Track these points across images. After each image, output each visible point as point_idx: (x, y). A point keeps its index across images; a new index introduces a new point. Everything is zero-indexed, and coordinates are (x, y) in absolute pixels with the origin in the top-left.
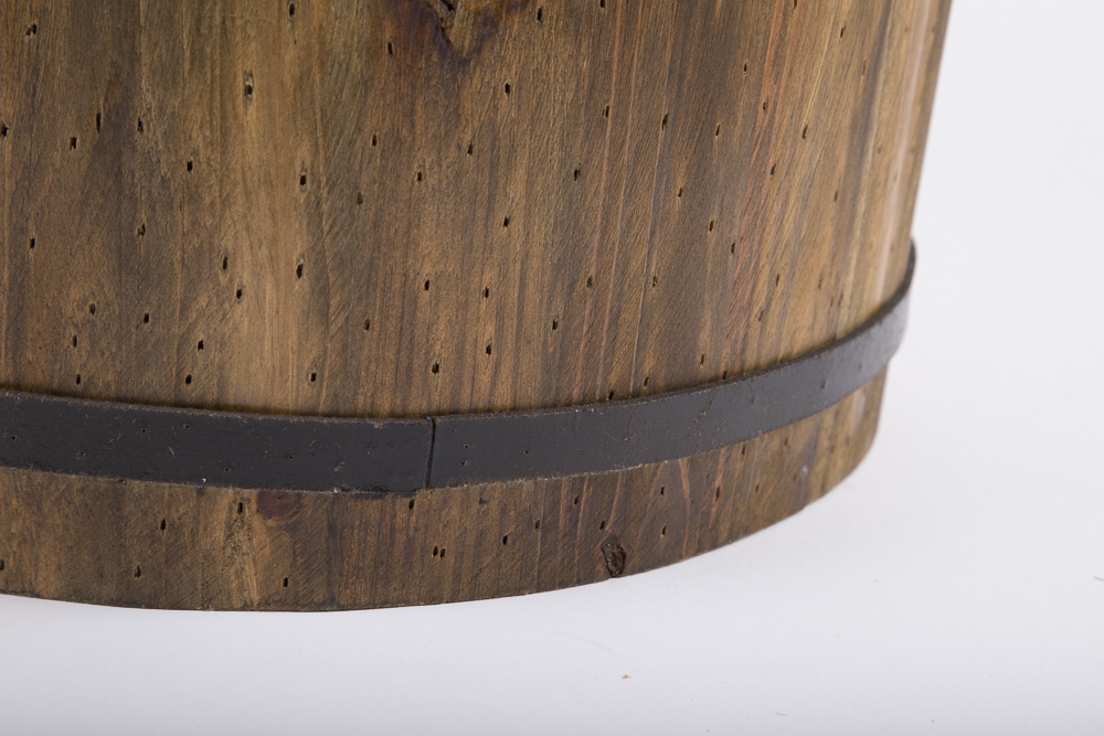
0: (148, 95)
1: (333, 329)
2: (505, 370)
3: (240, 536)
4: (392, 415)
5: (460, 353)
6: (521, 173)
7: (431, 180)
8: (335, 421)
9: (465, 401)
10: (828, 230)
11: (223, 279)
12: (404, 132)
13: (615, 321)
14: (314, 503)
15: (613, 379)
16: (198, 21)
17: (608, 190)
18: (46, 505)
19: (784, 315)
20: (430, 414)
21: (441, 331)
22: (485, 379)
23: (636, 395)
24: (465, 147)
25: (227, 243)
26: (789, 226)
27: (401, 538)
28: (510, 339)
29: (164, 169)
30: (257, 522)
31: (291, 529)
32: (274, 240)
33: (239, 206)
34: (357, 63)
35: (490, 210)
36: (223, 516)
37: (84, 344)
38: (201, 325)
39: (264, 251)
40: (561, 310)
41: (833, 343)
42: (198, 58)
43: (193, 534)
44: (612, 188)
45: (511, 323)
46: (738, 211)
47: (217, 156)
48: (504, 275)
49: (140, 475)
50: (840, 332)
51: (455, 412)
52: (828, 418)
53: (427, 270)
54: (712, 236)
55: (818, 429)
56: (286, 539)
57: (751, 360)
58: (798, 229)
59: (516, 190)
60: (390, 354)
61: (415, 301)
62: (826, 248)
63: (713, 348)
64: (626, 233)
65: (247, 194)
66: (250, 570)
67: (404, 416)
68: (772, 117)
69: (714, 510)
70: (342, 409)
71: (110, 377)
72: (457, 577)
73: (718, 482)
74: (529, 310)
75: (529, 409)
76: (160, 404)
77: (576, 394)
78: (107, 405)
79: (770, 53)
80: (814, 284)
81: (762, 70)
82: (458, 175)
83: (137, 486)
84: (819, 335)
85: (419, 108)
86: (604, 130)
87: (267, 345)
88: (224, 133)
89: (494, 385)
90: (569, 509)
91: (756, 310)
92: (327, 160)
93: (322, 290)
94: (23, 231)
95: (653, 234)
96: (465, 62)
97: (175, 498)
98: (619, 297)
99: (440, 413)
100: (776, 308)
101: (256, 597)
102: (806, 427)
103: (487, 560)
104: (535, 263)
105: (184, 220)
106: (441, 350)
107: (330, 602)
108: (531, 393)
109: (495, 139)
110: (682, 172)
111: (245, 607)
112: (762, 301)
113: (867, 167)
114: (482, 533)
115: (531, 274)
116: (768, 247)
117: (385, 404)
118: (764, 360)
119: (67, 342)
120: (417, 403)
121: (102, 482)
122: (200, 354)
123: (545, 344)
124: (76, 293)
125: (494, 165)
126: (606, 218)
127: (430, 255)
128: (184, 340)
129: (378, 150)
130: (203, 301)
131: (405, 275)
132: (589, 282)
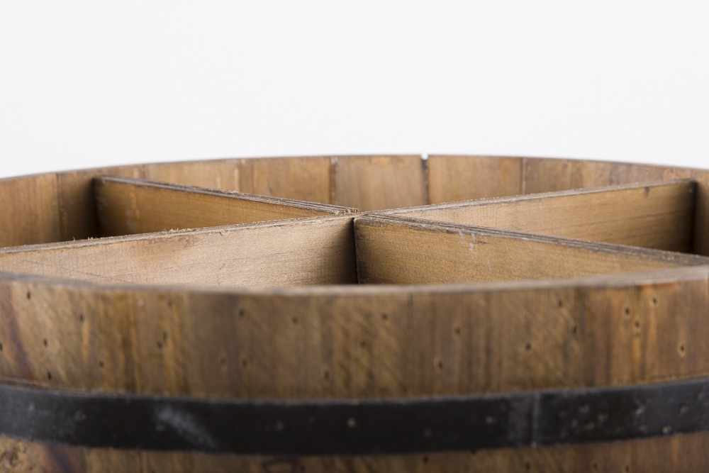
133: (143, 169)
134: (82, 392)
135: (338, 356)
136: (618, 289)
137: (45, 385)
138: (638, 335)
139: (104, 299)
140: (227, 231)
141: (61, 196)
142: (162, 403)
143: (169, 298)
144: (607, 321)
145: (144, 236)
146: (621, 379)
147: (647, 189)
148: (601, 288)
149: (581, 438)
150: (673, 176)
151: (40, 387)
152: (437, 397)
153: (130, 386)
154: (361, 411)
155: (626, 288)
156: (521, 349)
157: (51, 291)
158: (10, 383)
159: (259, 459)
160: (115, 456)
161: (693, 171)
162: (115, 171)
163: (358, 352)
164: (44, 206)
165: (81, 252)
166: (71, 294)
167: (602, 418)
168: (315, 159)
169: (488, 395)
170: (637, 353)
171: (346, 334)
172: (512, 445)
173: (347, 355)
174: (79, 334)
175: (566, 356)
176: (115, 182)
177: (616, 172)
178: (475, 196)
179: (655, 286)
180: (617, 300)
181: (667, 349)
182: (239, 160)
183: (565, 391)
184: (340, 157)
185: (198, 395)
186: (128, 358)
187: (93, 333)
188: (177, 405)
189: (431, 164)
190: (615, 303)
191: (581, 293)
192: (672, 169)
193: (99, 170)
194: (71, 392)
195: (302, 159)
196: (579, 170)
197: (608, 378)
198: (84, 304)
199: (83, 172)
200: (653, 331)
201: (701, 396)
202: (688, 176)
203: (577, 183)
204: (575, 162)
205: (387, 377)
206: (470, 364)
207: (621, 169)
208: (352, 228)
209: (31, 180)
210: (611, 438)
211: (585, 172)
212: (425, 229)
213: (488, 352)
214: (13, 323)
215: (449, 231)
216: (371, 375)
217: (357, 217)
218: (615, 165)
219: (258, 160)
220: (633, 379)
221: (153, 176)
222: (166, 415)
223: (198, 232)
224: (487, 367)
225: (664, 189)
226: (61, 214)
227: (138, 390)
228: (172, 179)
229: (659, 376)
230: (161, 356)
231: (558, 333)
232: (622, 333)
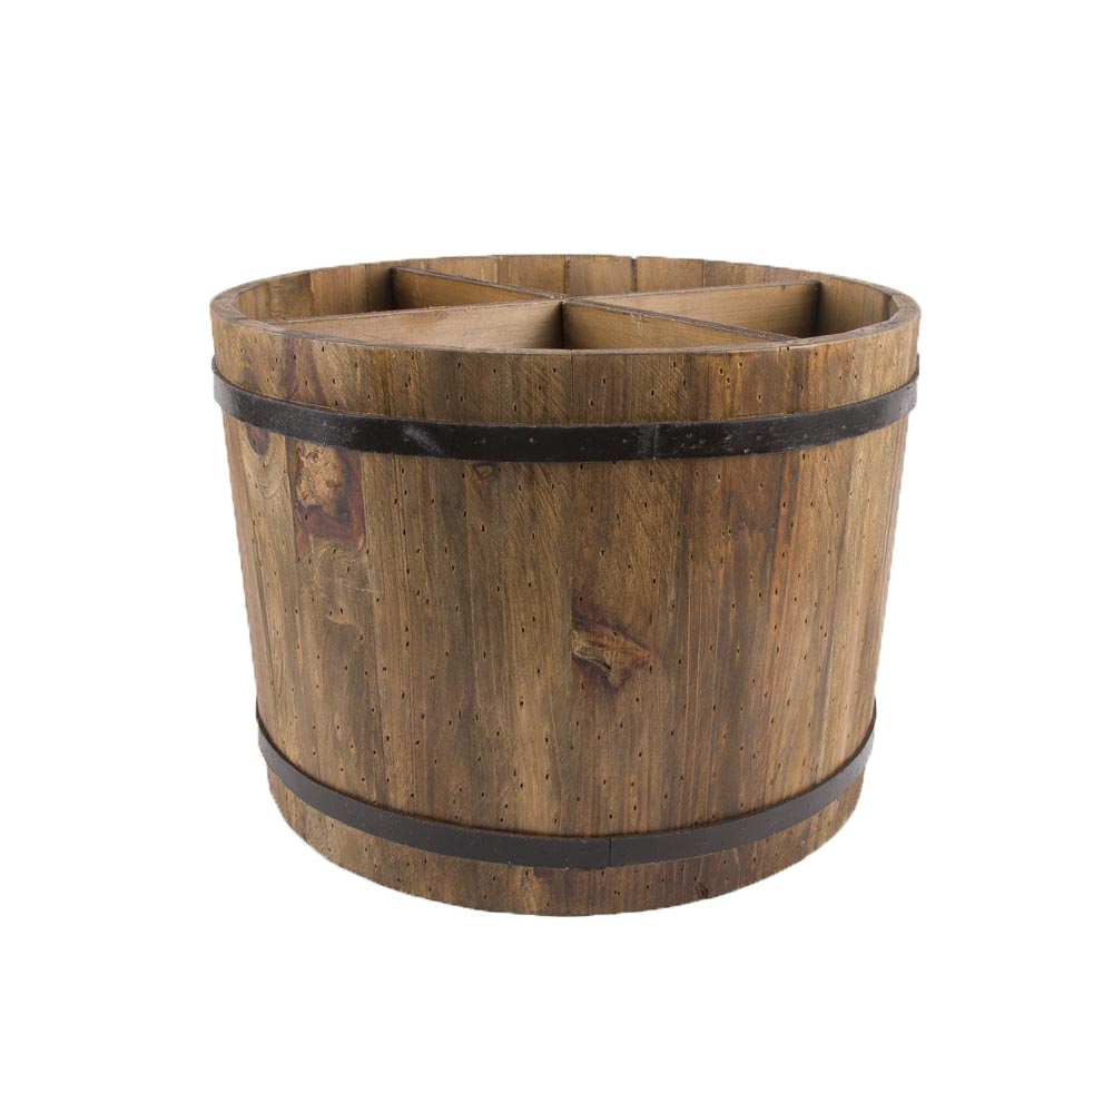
0: (479, 705)
1: (563, 801)
2: (643, 816)
3: (527, 885)
4: (592, 836)
5: (622, 809)
6: (646, 734)
7: (604, 739)
8: (565, 839)
9: (625, 829)
10: (807, 740)
11: (515, 780)
12: (591, 720)
13: (696, 792)
14: (559, 873)
15: (696, 817)
16: (499, 676)
17: (688, 739)
18: (446, 867)
19: (784, 779)
20: (609, 835)
21: (612, 801)
22: (634, 821)
23: (708, 823)
24: (619, 724)
25: (516, 765)
26: (783, 743)
27: (599, 887)
28: (645, 804)
29: (487, 734)
30: (534, 879)
31: (550, 883)
32: (535, 764)
33: (520, 750)
34: (568, 692)
35: (632, 751)
36: (520, 876)
37: (458, 804)
38: (506, 798)
39: (531, 769)
40: (668, 790)
41: (814, 786)
42: (500, 690)
43: (507, 882)
44: (690, 739)
45: (645, 797)
46: (755, 741)
47: (509, 729)
48: (640, 776)
49: (484, 860)
50: (818, 781)
51: (621, 834)
52: (815, 818)
53: (605, 776)
54: (742, 753)
55: (810, 824)
56: (547, 887)
57: (768, 801)
58: (789, 742)
59: (644, 741)
60: (590, 811)
61: (599, 790)
62: (806, 748)
63: (745, 798)
64: (698, 756)
65: (523, 745)
66: (532, 899)
67: (597, 836)
68: (770, 701)
69: (753, 868)
70: (569, 833)
71: (469, 818)
72: (626, 902)
73: (754, 855)
74: (653, 791)
75: (655, 832)
76: (490, 829)
77: (678, 824)
78: (468, 830)
79: (766, 673)
80: (800, 764)
81: (762, 680)
82: (617, 736)
83: (483, 863)
84: (806, 783)
85: (597, 711)
86: (684, 714)
87: (535, 807)
88: (512, 721)
89: (638, 823)
90: (678, 873)
91: (769, 780)
92: (557, 732)
93: (557, 784)
94: (432, 756)
95: (712, 754)
96: (617, 690)
97: (500, 869)
98: (697, 783)
99: (614, 835)
100: (779, 778)
101: (536, 910)
102: (802, 826)
103: (639, 896)
104: (655, 771)
105: (497, 755)
106: (613, 807)
107: (568, 913)
108: (656, 824)
109: (632, 721)
110: (725, 728)
111: (532, 913)
112: (772, 776)
113: (827, 709)
114: (637, 884)
115: (653, 776)
116: (773, 752)
117: (588, 831)
118: (775, 801)
119: (451, 802)
120: (603, 830)
121: (468, 861)
122: (506, 810)
123: (662, 806)
124: (453, 783)
125: (633, 732)
126: (688, 751)
127: (606, 768)
128: (499, 804)
129: (579, 727)
130: (506, 788)
131: (594, 778)
132: (682, 778)
133: (428, 262)
134: (357, 415)
135: (523, 395)
136: (715, 355)
137: (334, 409)
138: (729, 387)
139: (370, 352)
140: (470, 309)
141: (368, 280)
142: (407, 423)
143: (412, 353)
144: (707, 377)
145: (411, 311)
146: (716, 416)
147: (784, 287)
148: (704, 354)
149: (686, 455)
150: (806, 278)
151: (330, 410)
152: (589, 425)
153: (387, 412)
154: (537, 432)
155: (721, 355)
156: (648, 395)
157: (337, 346)
158: (311, 407)
159: (470, 462)
160: (378, 457)
161: (819, 274)
162: (407, 263)
163: (537, 393)
164: (356, 287)
165: (366, 321)
166: (349, 349)
167: (701, 442)
168: (554, 257)
169: (625, 425)
170: (728, 400)
171: (528, 380)
172: (640, 458)
173: (530, 395)
174: (354, 375)
175: (678, 399)
176: (404, 271)
177: (768, 274)
178: (669, 287)
179: (741, 354)
180: (714, 363)
181: (749, 397)
182: (498, 256)
183: (677, 424)
184: (572, 256)
185: (431, 419)
186: (386, 392)
187: (363, 376)
188: (417, 425)
189: (639, 264)
190: (713, 365)
191: (690, 357)
192: (805, 273)
193: (396, 263)
194: (350, 414)
195: (544, 256)
196: (743, 270)
197: (708, 415)
198: (357, 356)
199: (384, 264)
200: (739, 385)
201: (771, 429)
202: (814, 278)
203: (741, 280)
204: (740, 265)
205: (555, 411)
206: (612, 404)
207: (772, 271)
208: (561, 309)
209: (346, 269)
210: (709, 456)
211: (747, 273)
212: (609, 311)
213: (625, 395)
214: (313, 368)
215: (624, 312)
216: (545, 410)
217: (564, 302)
218: (768, 268)
219: (512, 257)
220: (725, 416)
221: (434, 268)
222: (410, 431)
223: (450, 308)
224: (624, 406)
225: (795, 288)
226: (368, 294)
227: (393, 414)
228: (448, 271)
229: (742, 415)
230: (407, 392)
231: (673, 384)
232: (718, 386)
